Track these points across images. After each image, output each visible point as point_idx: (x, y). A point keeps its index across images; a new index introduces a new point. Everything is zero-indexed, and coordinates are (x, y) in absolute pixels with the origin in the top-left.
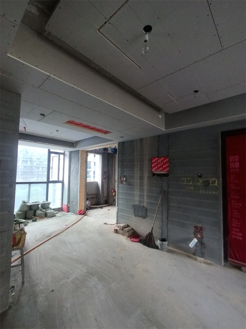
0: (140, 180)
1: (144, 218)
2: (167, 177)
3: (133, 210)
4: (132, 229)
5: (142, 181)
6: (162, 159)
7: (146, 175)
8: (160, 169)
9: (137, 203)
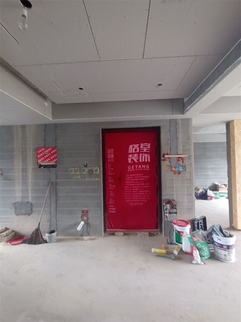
0: (22, 173)
1: (29, 215)
2: (55, 168)
3: (14, 209)
4: (13, 231)
5: (25, 174)
6: (49, 150)
7: (30, 167)
8: (47, 160)
9: (19, 200)
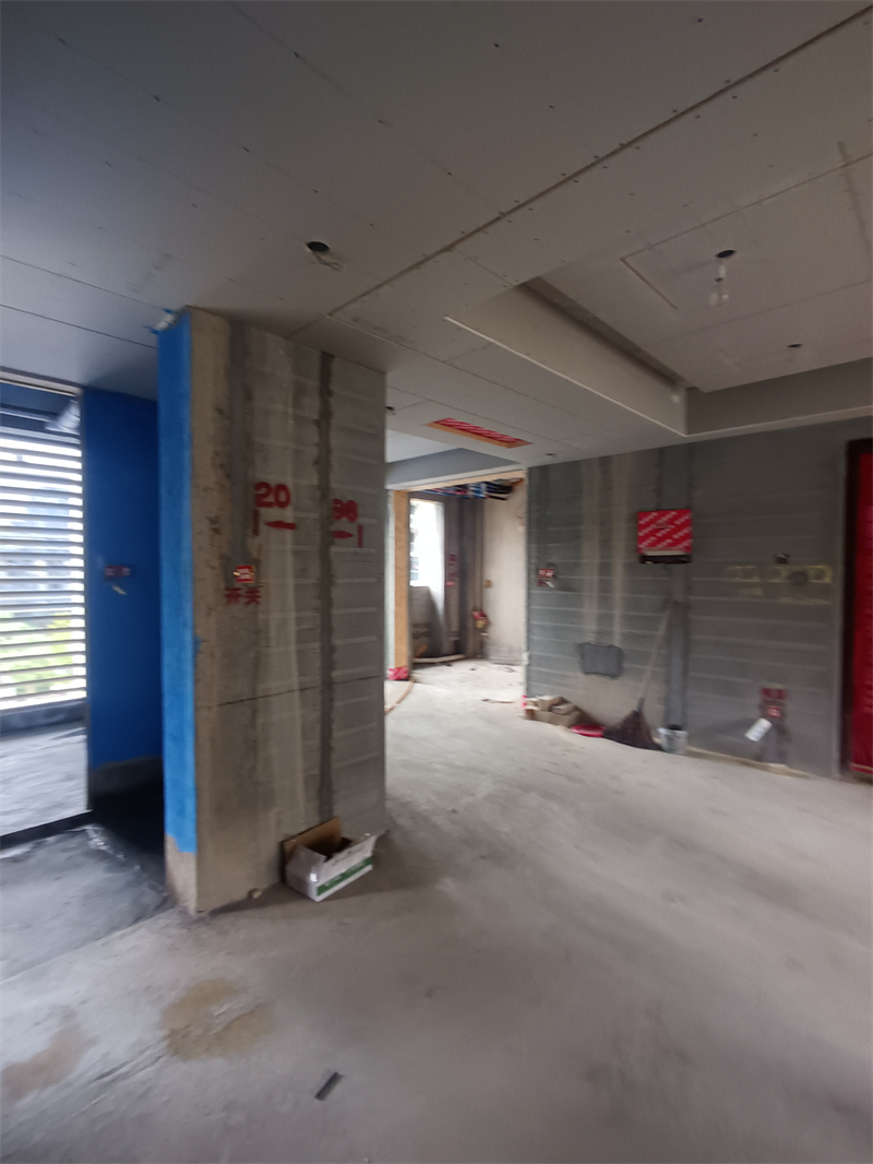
0: (600, 575)
1: (613, 676)
2: (683, 566)
3: (578, 658)
4: (577, 709)
5: (606, 578)
6: (669, 516)
7: (619, 562)
8: (665, 544)
9: (590, 638)
